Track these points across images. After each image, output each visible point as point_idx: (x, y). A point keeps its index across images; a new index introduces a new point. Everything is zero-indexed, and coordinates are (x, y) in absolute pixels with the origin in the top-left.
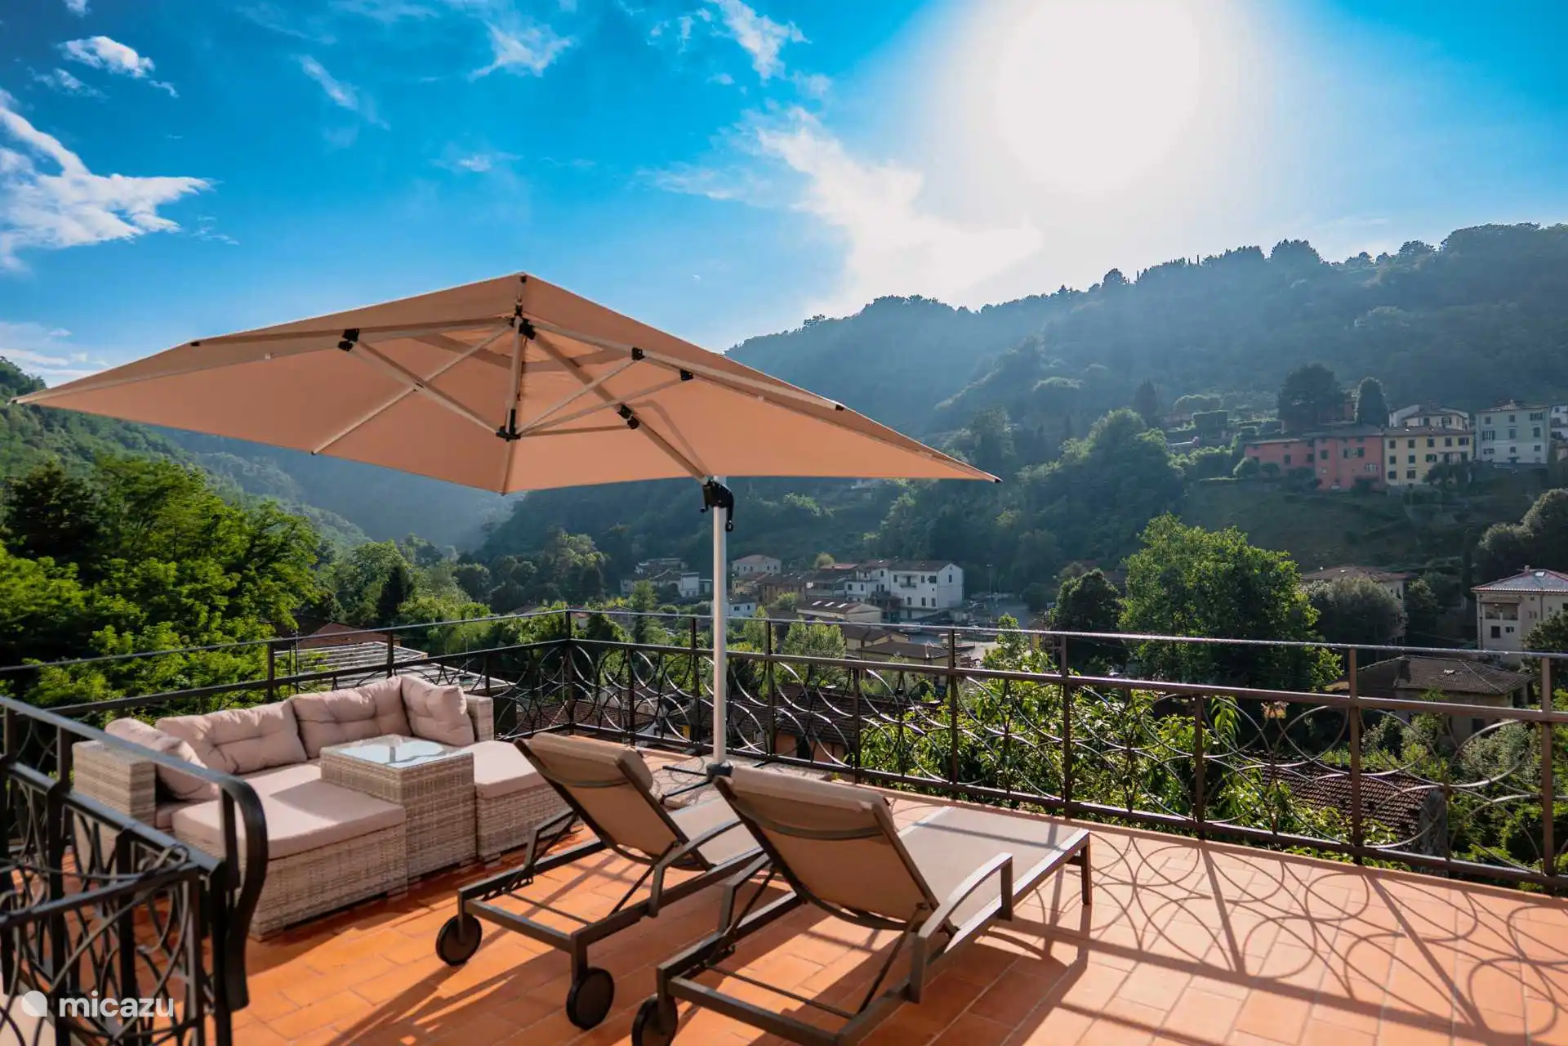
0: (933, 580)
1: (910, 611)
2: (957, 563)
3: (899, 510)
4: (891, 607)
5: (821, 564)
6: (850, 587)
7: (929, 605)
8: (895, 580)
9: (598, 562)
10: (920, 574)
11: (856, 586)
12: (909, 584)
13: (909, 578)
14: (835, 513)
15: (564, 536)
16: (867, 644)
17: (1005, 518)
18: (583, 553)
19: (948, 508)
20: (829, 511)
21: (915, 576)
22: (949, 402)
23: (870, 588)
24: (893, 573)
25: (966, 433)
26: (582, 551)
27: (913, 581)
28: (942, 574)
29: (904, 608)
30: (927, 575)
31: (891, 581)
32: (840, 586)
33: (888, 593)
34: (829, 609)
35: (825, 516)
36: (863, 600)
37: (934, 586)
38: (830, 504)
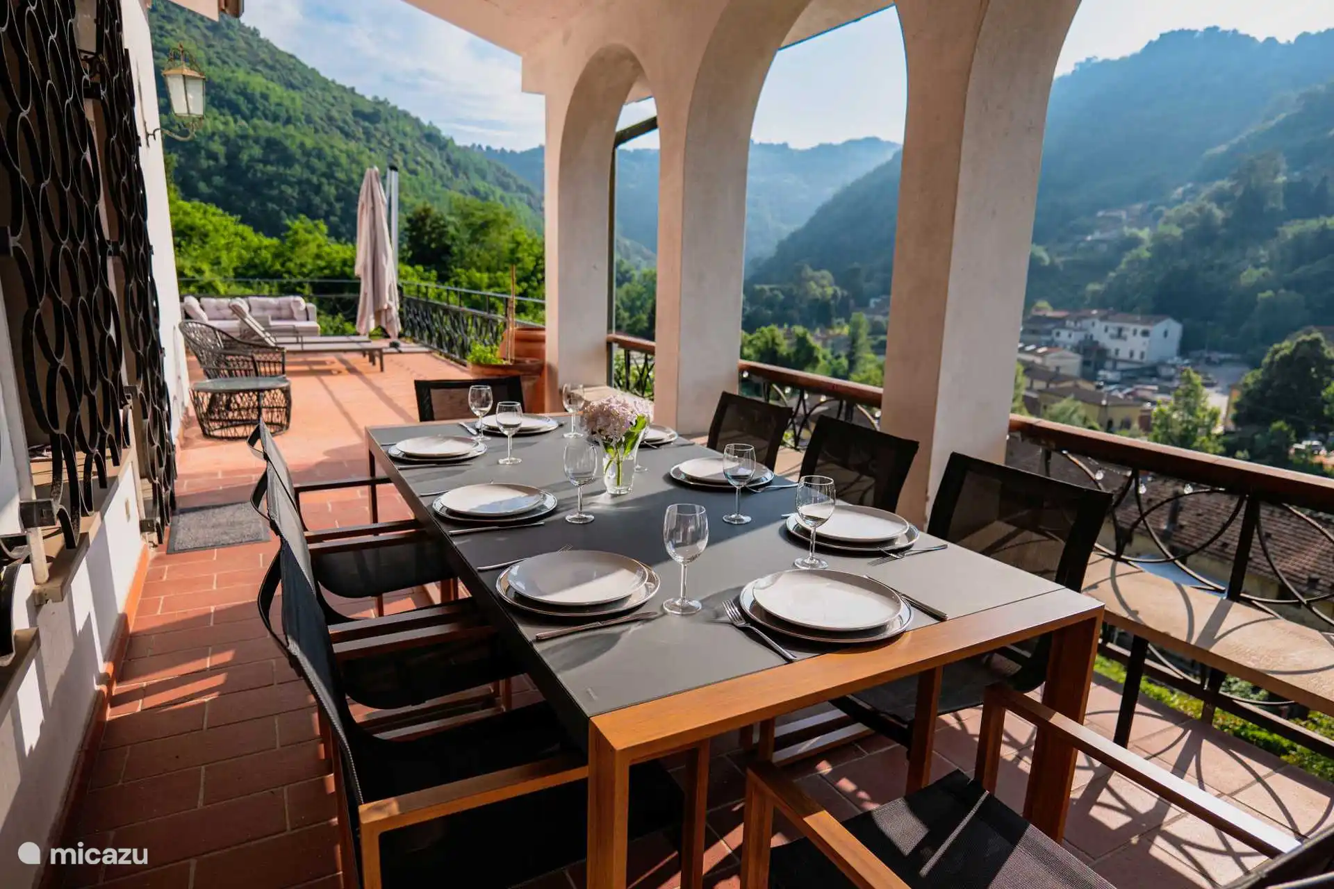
0: (1145, 333)
1: (1115, 362)
2: (1178, 318)
3: (1130, 263)
4: (1094, 357)
5: (1038, 309)
6: (1058, 334)
7: (1137, 357)
8: (1106, 330)
9: (834, 296)
10: (1132, 327)
11: (1064, 334)
12: (1119, 335)
13: (1120, 330)
14: (1065, 264)
15: (809, 272)
16: (1052, 386)
17: (1250, 276)
18: (823, 287)
19: (1183, 264)
20: (1059, 260)
21: (1128, 329)
22: (1223, 148)
23: (1076, 337)
24: (1104, 324)
25: (1225, 184)
26: (823, 285)
27: (1124, 333)
28: (1158, 329)
29: (1109, 359)
30: (1140, 328)
31: (1101, 332)
32: (1049, 333)
33: (1097, 343)
34: (1032, 352)
35: (1053, 266)
36: (1069, 347)
37: (1146, 339)
38: (1059, 255)
